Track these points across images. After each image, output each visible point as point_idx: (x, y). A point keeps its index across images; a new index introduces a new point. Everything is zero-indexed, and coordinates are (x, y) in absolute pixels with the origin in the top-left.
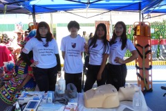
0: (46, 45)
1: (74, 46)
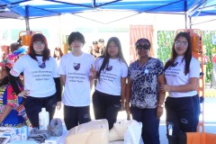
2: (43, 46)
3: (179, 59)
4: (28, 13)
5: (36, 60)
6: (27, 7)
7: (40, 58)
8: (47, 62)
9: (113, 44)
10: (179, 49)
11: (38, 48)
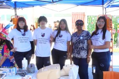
0: (24, 35)
1: (43, 36)
2: (24, 24)
3: (100, 31)
4: (16, 5)
5: (20, 31)
6: (15, 2)
7: (22, 31)
8: (26, 33)
9: (62, 23)
10: (100, 25)
11: (21, 25)
